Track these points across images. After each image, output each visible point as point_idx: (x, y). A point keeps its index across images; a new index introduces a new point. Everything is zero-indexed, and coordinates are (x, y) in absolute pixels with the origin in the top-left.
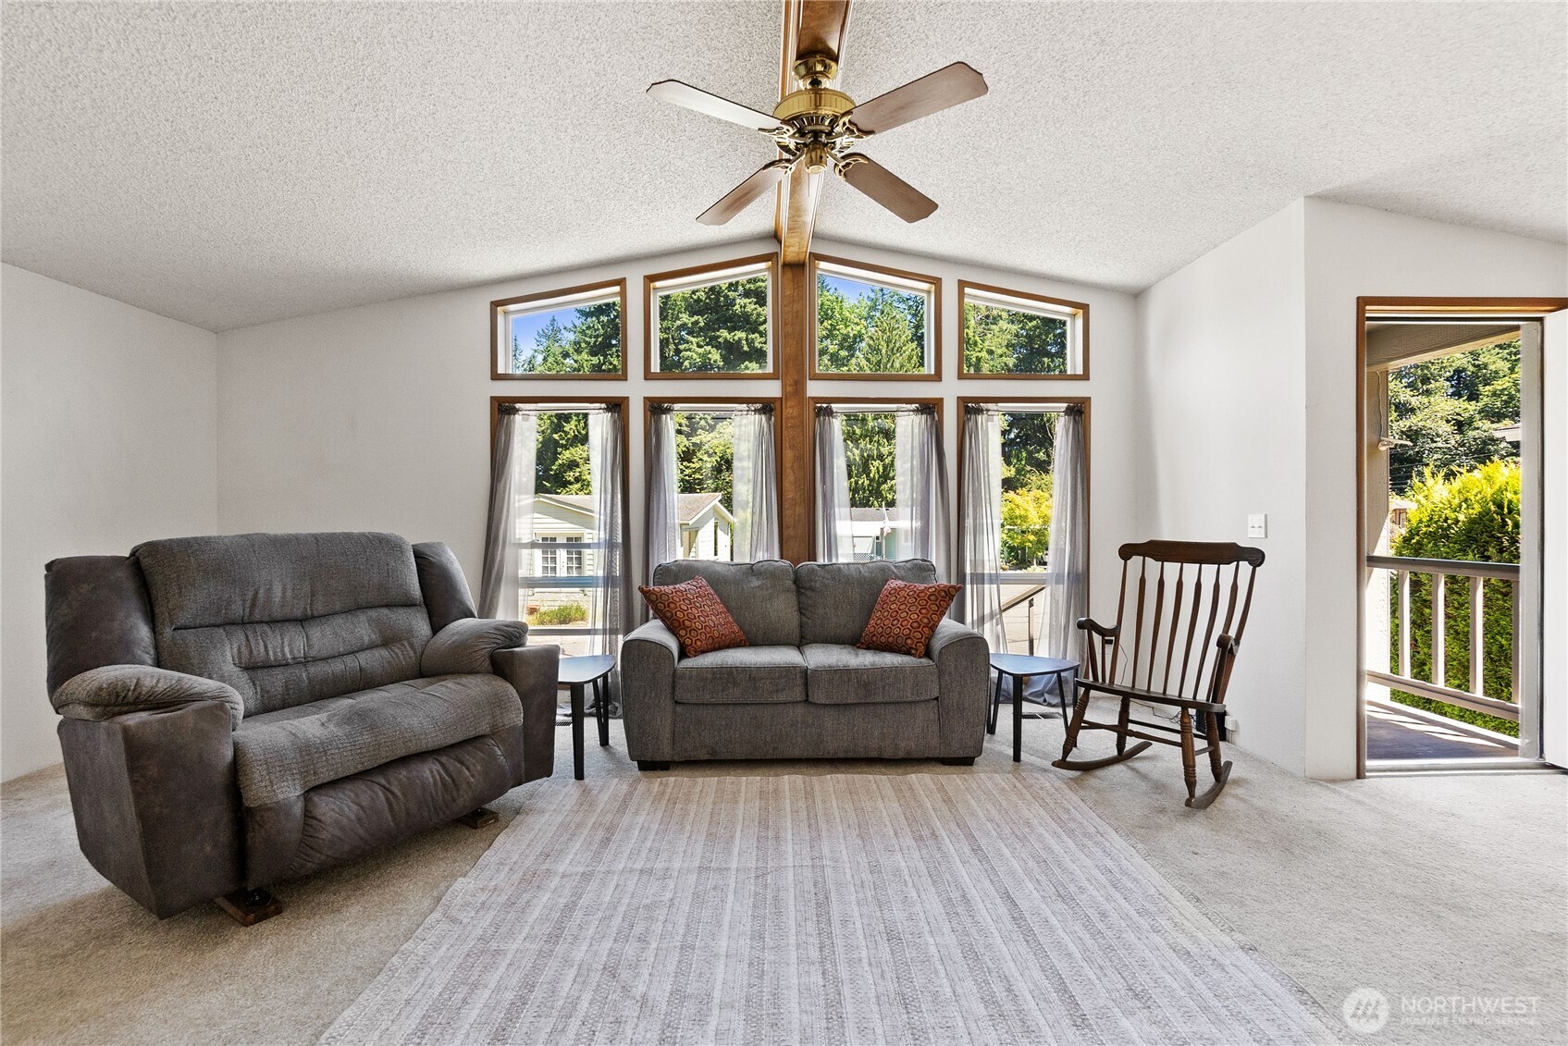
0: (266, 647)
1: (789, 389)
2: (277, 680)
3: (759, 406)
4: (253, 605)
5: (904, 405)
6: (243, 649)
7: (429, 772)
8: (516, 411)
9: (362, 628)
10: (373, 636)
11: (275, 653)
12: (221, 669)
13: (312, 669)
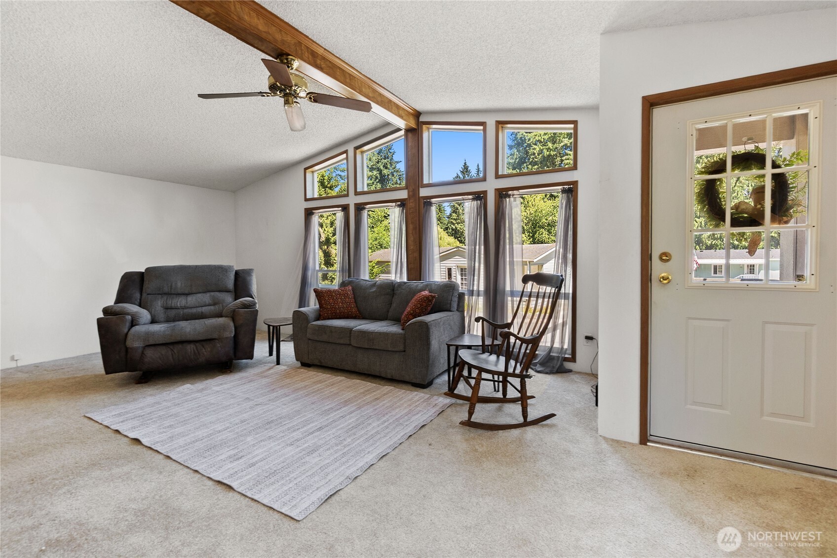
0: (172, 302)
1: (411, 193)
2: (172, 313)
3: (399, 203)
4: (171, 288)
5: (466, 197)
6: (165, 302)
7: (190, 348)
8: (313, 213)
9: (206, 298)
10: (210, 302)
11: (174, 304)
12: (156, 308)
13: (185, 311)
